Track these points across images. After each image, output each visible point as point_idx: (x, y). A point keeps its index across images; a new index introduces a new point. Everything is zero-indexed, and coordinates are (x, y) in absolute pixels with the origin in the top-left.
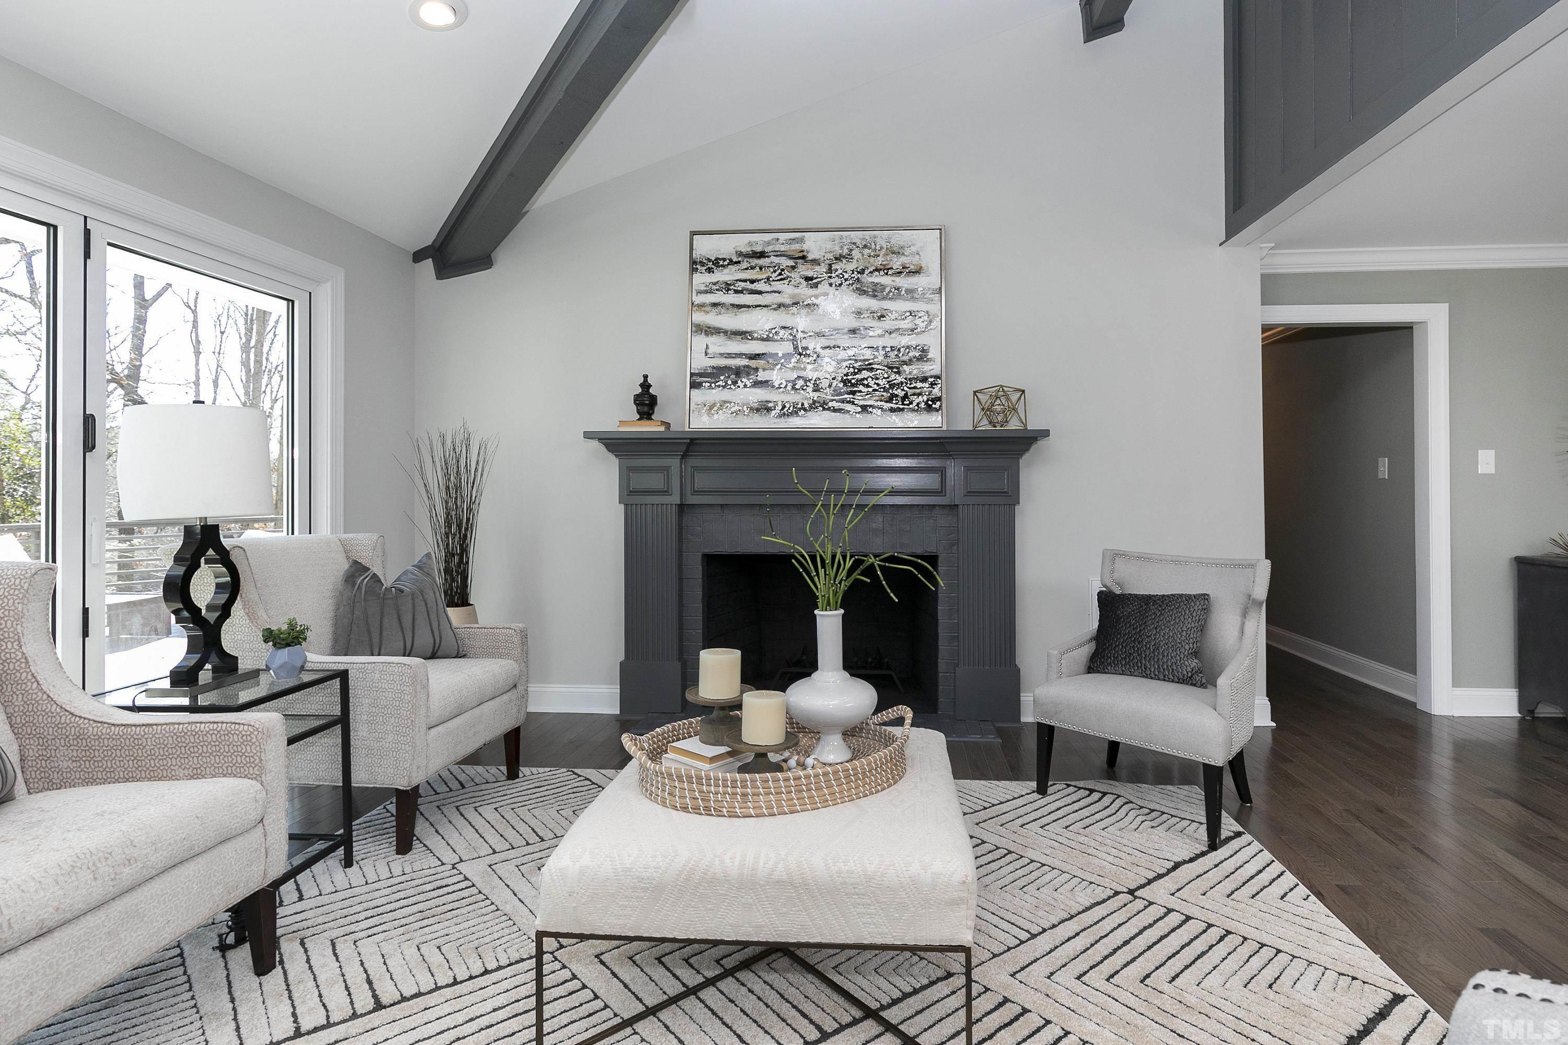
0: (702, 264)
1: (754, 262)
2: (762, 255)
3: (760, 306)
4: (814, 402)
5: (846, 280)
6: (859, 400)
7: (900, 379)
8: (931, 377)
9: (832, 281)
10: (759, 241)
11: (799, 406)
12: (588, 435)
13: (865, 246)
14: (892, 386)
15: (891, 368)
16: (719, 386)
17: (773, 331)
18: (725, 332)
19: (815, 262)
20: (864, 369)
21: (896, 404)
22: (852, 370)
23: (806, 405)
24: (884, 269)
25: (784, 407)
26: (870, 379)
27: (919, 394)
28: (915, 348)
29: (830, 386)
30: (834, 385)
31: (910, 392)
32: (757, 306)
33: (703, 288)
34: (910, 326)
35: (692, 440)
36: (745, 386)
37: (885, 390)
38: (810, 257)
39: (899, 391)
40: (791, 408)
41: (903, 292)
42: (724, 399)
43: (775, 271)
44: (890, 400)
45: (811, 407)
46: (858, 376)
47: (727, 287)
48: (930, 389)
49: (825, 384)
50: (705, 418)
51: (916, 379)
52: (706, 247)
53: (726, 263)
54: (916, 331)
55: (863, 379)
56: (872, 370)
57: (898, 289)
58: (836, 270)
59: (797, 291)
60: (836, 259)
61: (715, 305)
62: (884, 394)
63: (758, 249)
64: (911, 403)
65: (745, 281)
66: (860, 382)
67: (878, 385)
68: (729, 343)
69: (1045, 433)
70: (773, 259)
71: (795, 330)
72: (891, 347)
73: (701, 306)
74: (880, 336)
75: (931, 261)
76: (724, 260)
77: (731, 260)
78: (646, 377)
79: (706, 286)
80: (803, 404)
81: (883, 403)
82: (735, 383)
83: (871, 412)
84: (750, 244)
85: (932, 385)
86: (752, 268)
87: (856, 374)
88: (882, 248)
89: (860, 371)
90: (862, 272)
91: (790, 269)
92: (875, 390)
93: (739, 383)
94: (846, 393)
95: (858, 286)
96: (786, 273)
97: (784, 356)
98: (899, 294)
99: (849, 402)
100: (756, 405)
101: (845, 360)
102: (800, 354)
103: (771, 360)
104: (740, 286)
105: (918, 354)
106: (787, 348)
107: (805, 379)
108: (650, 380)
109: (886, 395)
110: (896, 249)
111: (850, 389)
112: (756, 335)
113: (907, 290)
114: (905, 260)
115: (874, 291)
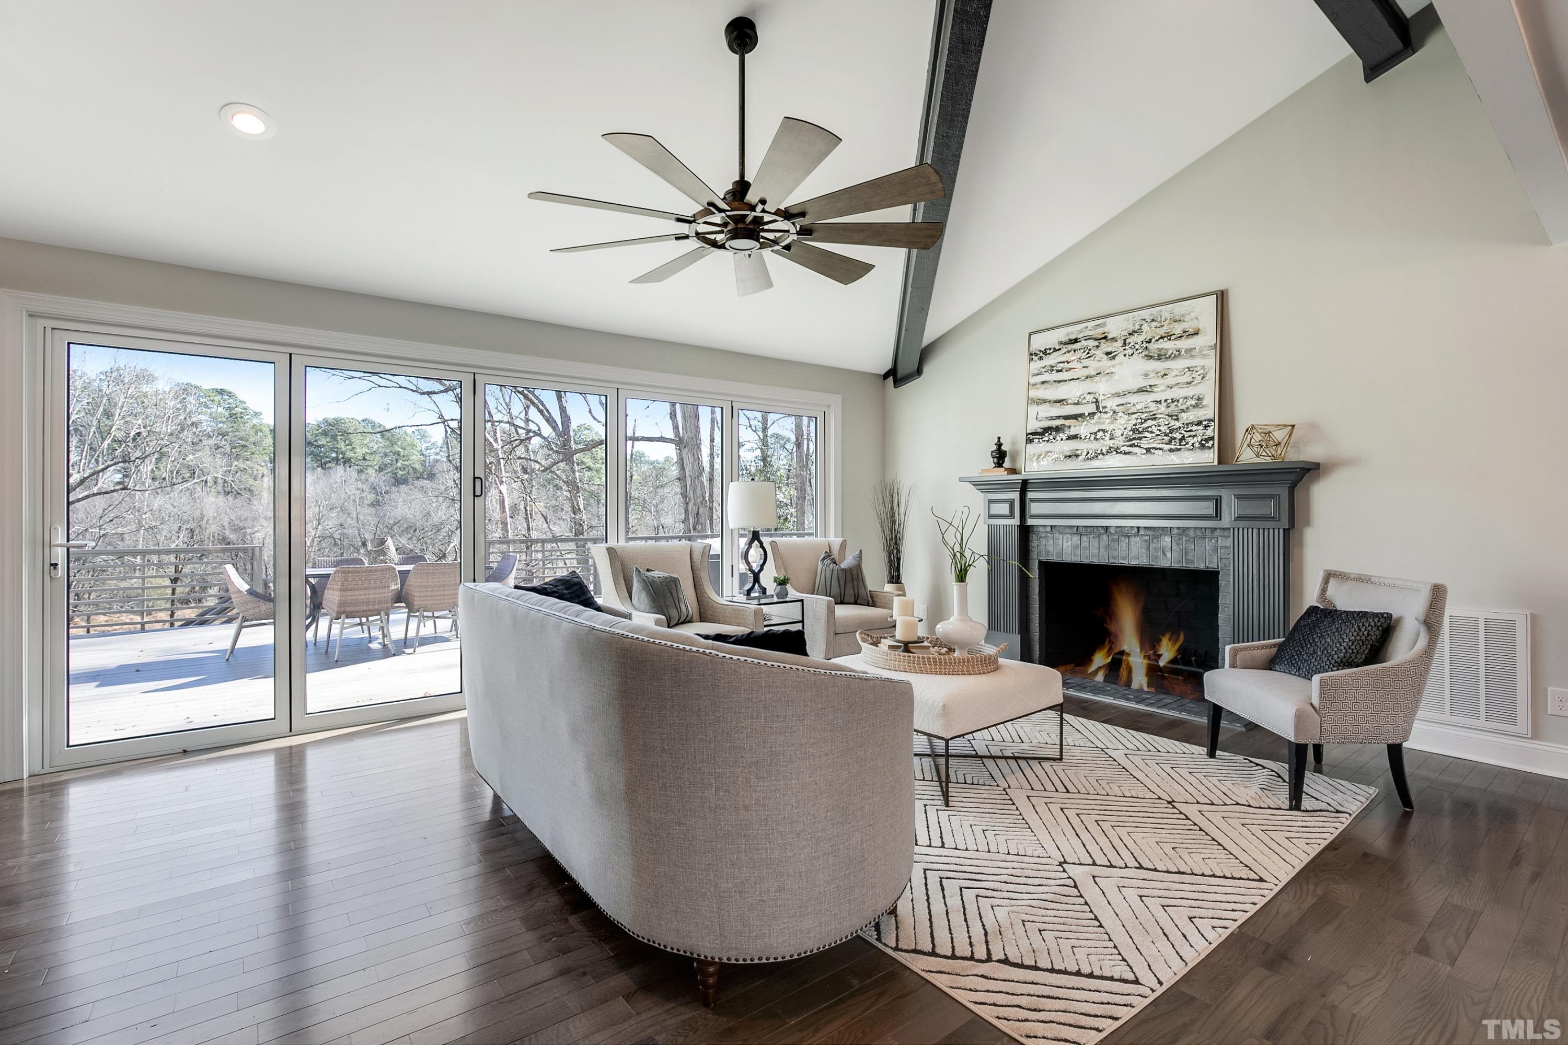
0: (1036, 354)
1: (1070, 347)
2: (1076, 341)
3: (1073, 379)
4: (1110, 448)
5: (1137, 350)
6: (1145, 444)
7: (1178, 424)
8: (1205, 421)
9: (1126, 352)
10: (1074, 332)
11: (1099, 452)
12: (961, 480)
13: (1153, 320)
14: (1171, 431)
15: (1171, 416)
16: (1044, 441)
17: (1082, 397)
18: (1050, 402)
19: (1114, 339)
20: (1149, 419)
21: (1175, 445)
22: (1140, 421)
23: (1104, 451)
24: (1169, 336)
25: (1088, 453)
26: (1153, 427)
27: (1194, 436)
28: (1192, 398)
29: (1122, 435)
30: (1125, 434)
31: (1187, 434)
32: (1071, 380)
33: (1036, 372)
34: (1189, 379)
35: (1026, 480)
36: (1062, 440)
37: (1166, 435)
38: (1110, 336)
39: (1177, 434)
40: (1093, 454)
41: (1183, 352)
42: (1047, 450)
43: (1084, 352)
44: (1169, 443)
45: (1107, 452)
46: (1145, 425)
47: (1052, 369)
48: (1205, 431)
49: (1118, 433)
50: (1035, 464)
51: (1192, 424)
52: (1040, 342)
53: (1051, 351)
54: (1193, 383)
55: (1148, 427)
56: (1155, 419)
57: (1179, 351)
58: (1129, 343)
59: (1100, 364)
60: (1130, 334)
61: (1043, 383)
62: (1165, 438)
63: (1073, 337)
64: (1187, 443)
65: (1064, 362)
66: (1146, 430)
67: (1160, 431)
68: (1052, 409)
70: (1084, 342)
71: (1098, 394)
72: (1172, 399)
73: (1034, 385)
74: (1162, 391)
75: (1208, 322)
76: (1050, 349)
77: (1054, 349)
78: (999, 438)
79: (1039, 370)
80: (1102, 450)
81: (1164, 445)
82: (1055, 438)
83: (1154, 453)
84: (1068, 334)
85: (1206, 427)
86: (1069, 352)
87: (1142, 423)
88: (1166, 319)
89: (1146, 420)
90: (1149, 342)
91: (1095, 348)
92: (1157, 435)
93: (1058, 438)
94: (1135, 439)
95: (1146, 353)
96: (1092, 352)
97: (1089, 414)
98: (1179, 354)
99: (1135, 446)
100: (1068, 454)
101: (1134, 413)
102: (1101, 412)
103: (1080, 419)
104: (1060, 366)
105: (1193, 402)
106: (1092, 408)
107: (1104, 431)
108: (1002, 441)
109: (1167, 438)
110: (1178, 318)
111: (1137, 436)
112: (1070, 401)
113: (1186, 351)
114: (1188, 325)
115: (1159, 355)
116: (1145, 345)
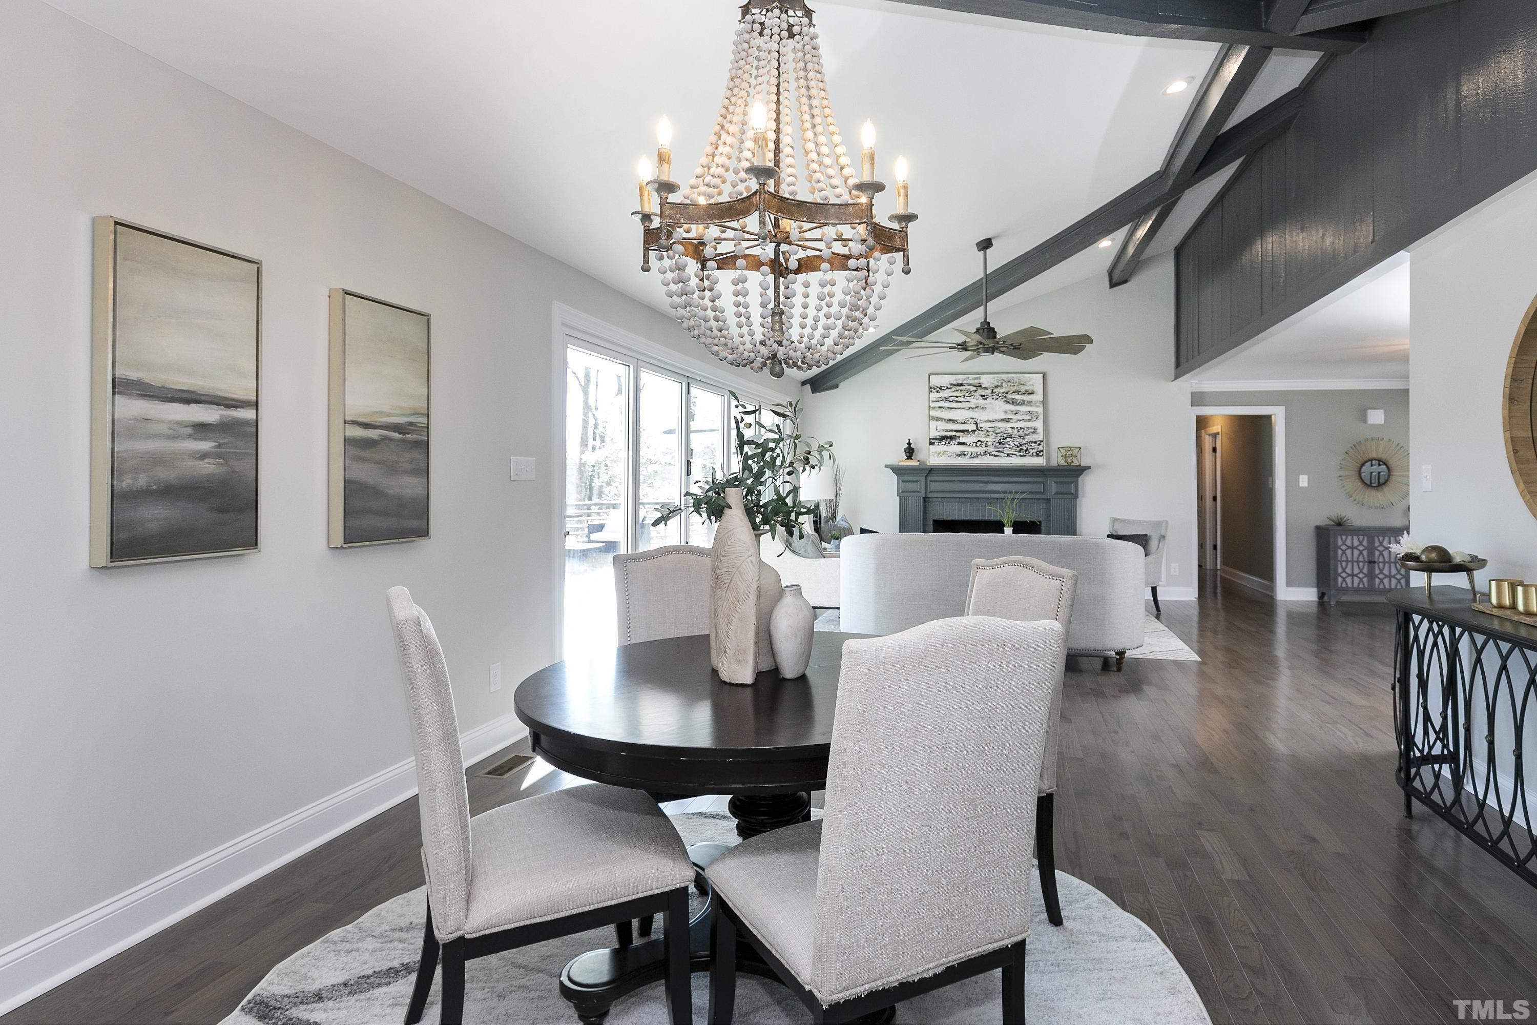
0: (935, 389)
1: (958, 388)
2: (961, 385)
3: (961, 408)
4: (986, 452)
5: (1000, 397)
6: (1006, 451)
7: (1024, 442)
8: (1038, 441)
9: (994, 397)
10: (960, 379)
11: (979, 453)
12: (886, 466)
13: (1009, 381)
14: (1021, 445)
15: (1020, 437)
17: (967, 420)
18: (945, 420)
19: (986, 388)
20: (1008, 437)
21: (1023, 453)
23: (982, 453)
24: (1018, 392)
25: (972, 454)
26: (1010, 442)
27: (1033, 449)
28: (1032, 428)
29: (993, 445)
30: (995, 444)
31: (1029, 448)
32: (959, 408)
33: (935, 400)
34: (1030, 418)
35: (931, 469)
36: (954, 444)
37: (1018, 447)
38: (983, 386)
39: (1024, 447)
40: (975, 454)
41: (1026, 403)
42: (945, 450)
43: (967, 393)
44: (1020, 452)
45: (984, 454)
46: (1006, 440)
47: (946, 399)
48: (1038, 447)
49: (990, 443)
50: (936, 458)
51: (1032, 442)
52: (936, 381)
53: (945, 388)
54: (1032, 420)
55: (1008, 442)
56: (1011, 438)
57: (1024, 401)
58: (995, 392)
59: (977, 401)
60: (995, 387)
61: (940, 407)
63: (960, 382)
64: (1029, 453)
65: (954, 397)
66: (1006, 443)
67: (1015, 444)
68: (947, 424)
69: (1089, 467)
70: (967, 387)
71: (977, 419)
72: (1021, 428)
73: (934, 408)
74: (1015, 422)
75: (1039, 388)
81: (1016, 453)
82: (949, 443)
83: (1011, 457)
84: (956, 380)
85: (1039, 445)
86: (957, 391)
87: (1004, 439)
88: (1016, 382)
89: (1006, 438)
90: (1007, 393)
91: (974, 392)
92: (1013, 447)
93: (951, 443)
94: (1000, 448)
95: (1006, 399)
96: (972, 393)
97: (972, 431)
98: (1024, 403)
99: (1001, 452)
100: (959, 453)
101: (1000, 433)
102: (979, 430)
103: (966, 433)
104: (952, 399)
105: (1032, 431)
106: (973, 427)
107: (981, 442)
108: (911, 442)
109: (1018, 449)
110: (1023, 383)
111: (1002, 446)
112: (959, 421)
113: (1028, 402)
114: (1027, 388)
115: (1013, 402)
116: (1004, 395)
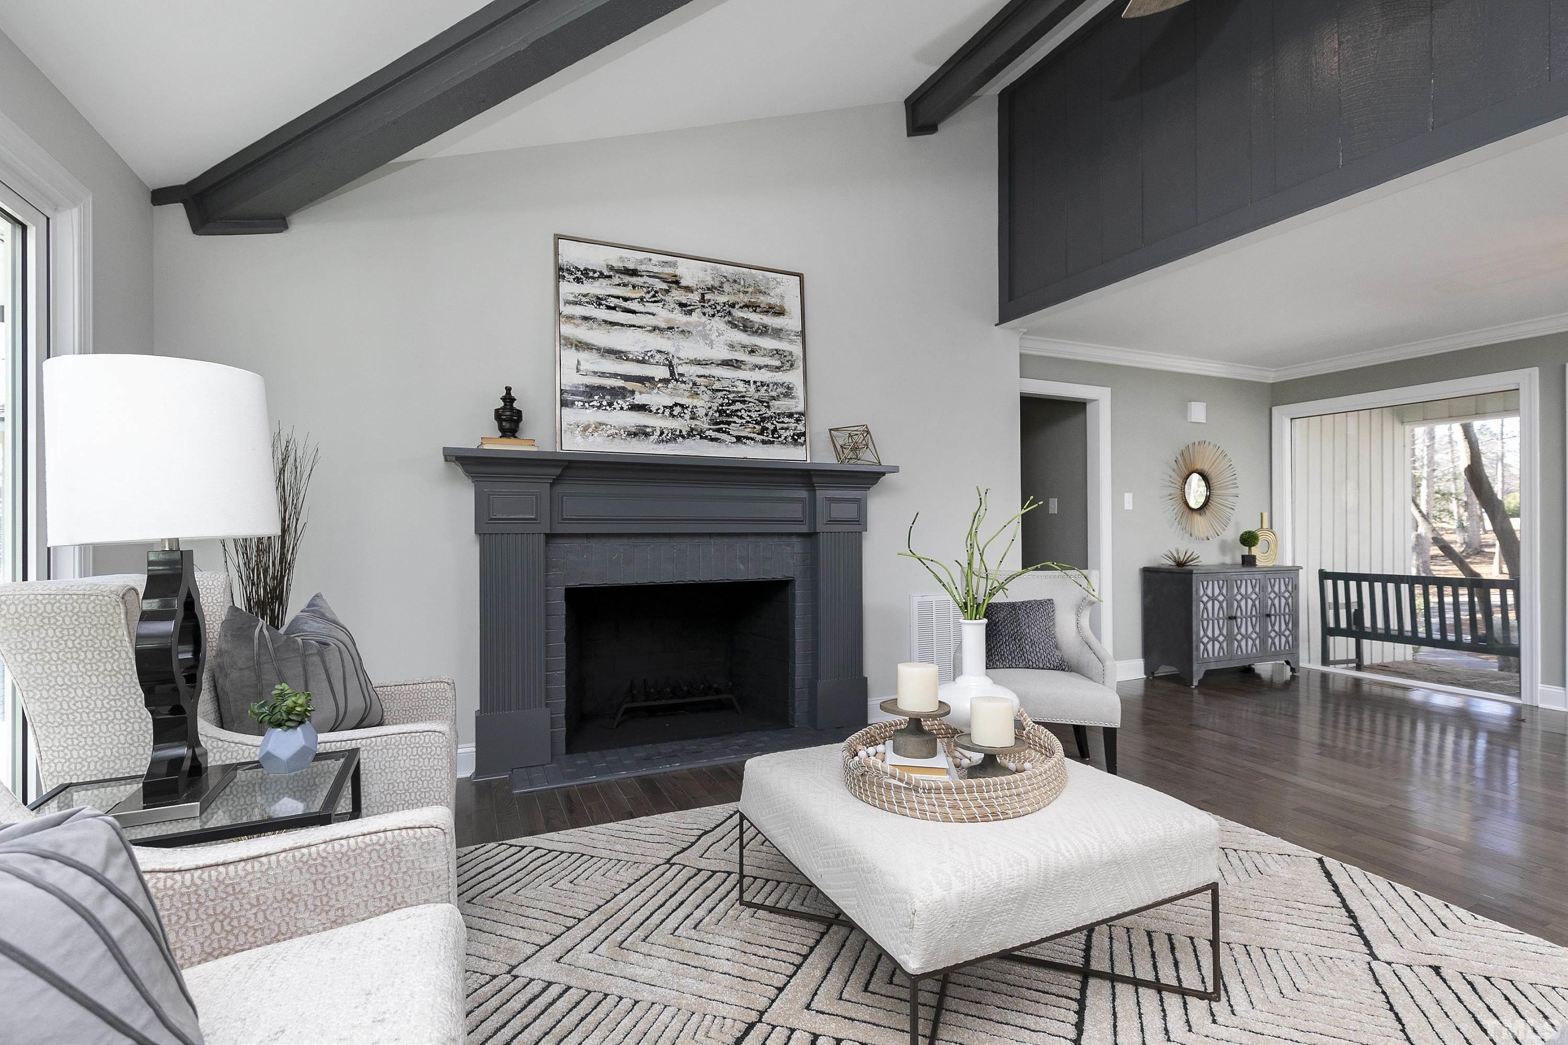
0: (571, 273)
1: (627, 279)
2: (634, 273)
3: (634, 326)
4: (692, 430)
5: (718, 311)
6: (734, 430)
7: (770, 413)
8: (796, 413)
9: (706, 310)
10: (632, 259)
11: (678, 433)
13: (735, 281)
14: (763, 419)
15: (762, 402)
16: (593, 406)
17: (649, 354)
18: (598, 349)
19: (688, 289)
20: (738, 401)
21: (767, 436)
22: (726, 401)
23: (684, 433)
24: (753, 306)
25: (662, 433)
26: (743, 411)
27: (787, 429)
28: (782, 385)
29: (706, 415)
30: (710, 414)
31: (779, 426)
32: (631, 326)
33: (571, 298)
34: (778, 363)
35: (566, 461)
36: (622, 408)
37: (758, 423)
39: (769, 424)
40: (670, 435)
41: (770, 331)
42: (600, 420)
43: (648, 292)
44: (761, 433)
45: (689, 435)
46: (733, 408)
47: (599, 301)
48: (796, 425)
49: (701, 412)
50: (579, 439)
51: (784, 414)
52: (573, 254)
53: (596, 275)
54: (782, 369)
55: (737, 411)
56: (743, 402)
57: (765, 327)
59: (671, 316)
60: (708, 289)
61: (585, 318)
62: (756, 426)
63: (631, 266)
64: (780, 436)
65: (618, 297)
66: (734, 413)
67: (751, 417)
68: (603, 361)
69: (895, 469)
70: (645, 279)
71: (671, 356)
72: (761, 382)
73: (570, 318)
74: (750, 370)
75: (792, 304)
76: (595, 272)
77: (601, 273)
79: (575, 297)
80: (681, 431)
81: (755, 435)
82: (610, 404)
83: (745, 443)
84: (622, 260)
85: (798, 421)
86: (625, 285)
87: (729, 405)
88: (749, 285)
89: (734, 402)
90: (732, 306)
91: (663, 293)
92: (747, 422)
93: (615, 405)
94: (721, 422)
95: (730, 319)
96: (660, 296)
97: (661, 381)
98: (766, 332)
99: (725, 432)
100: (633, 430)
101: (720, 391)
102: (677, 381)
103: (647, 384)
104: (613, 302)
105: (784, 391)
106: (663, 373)
107: (682, 406)
108: (511, 393)
109: (758, 428)
110: (762, 289)
111: (725, 419)
112: (631, 356)
113: (773, 329)
114: (773, 301)
115: (745, 326)
116: (727, 308)
